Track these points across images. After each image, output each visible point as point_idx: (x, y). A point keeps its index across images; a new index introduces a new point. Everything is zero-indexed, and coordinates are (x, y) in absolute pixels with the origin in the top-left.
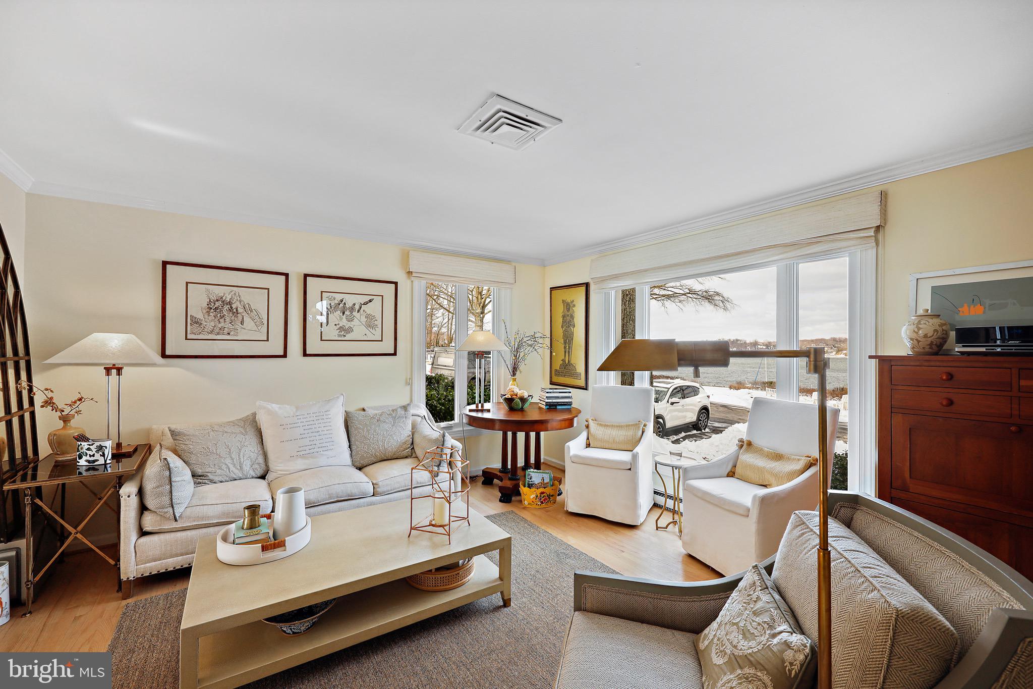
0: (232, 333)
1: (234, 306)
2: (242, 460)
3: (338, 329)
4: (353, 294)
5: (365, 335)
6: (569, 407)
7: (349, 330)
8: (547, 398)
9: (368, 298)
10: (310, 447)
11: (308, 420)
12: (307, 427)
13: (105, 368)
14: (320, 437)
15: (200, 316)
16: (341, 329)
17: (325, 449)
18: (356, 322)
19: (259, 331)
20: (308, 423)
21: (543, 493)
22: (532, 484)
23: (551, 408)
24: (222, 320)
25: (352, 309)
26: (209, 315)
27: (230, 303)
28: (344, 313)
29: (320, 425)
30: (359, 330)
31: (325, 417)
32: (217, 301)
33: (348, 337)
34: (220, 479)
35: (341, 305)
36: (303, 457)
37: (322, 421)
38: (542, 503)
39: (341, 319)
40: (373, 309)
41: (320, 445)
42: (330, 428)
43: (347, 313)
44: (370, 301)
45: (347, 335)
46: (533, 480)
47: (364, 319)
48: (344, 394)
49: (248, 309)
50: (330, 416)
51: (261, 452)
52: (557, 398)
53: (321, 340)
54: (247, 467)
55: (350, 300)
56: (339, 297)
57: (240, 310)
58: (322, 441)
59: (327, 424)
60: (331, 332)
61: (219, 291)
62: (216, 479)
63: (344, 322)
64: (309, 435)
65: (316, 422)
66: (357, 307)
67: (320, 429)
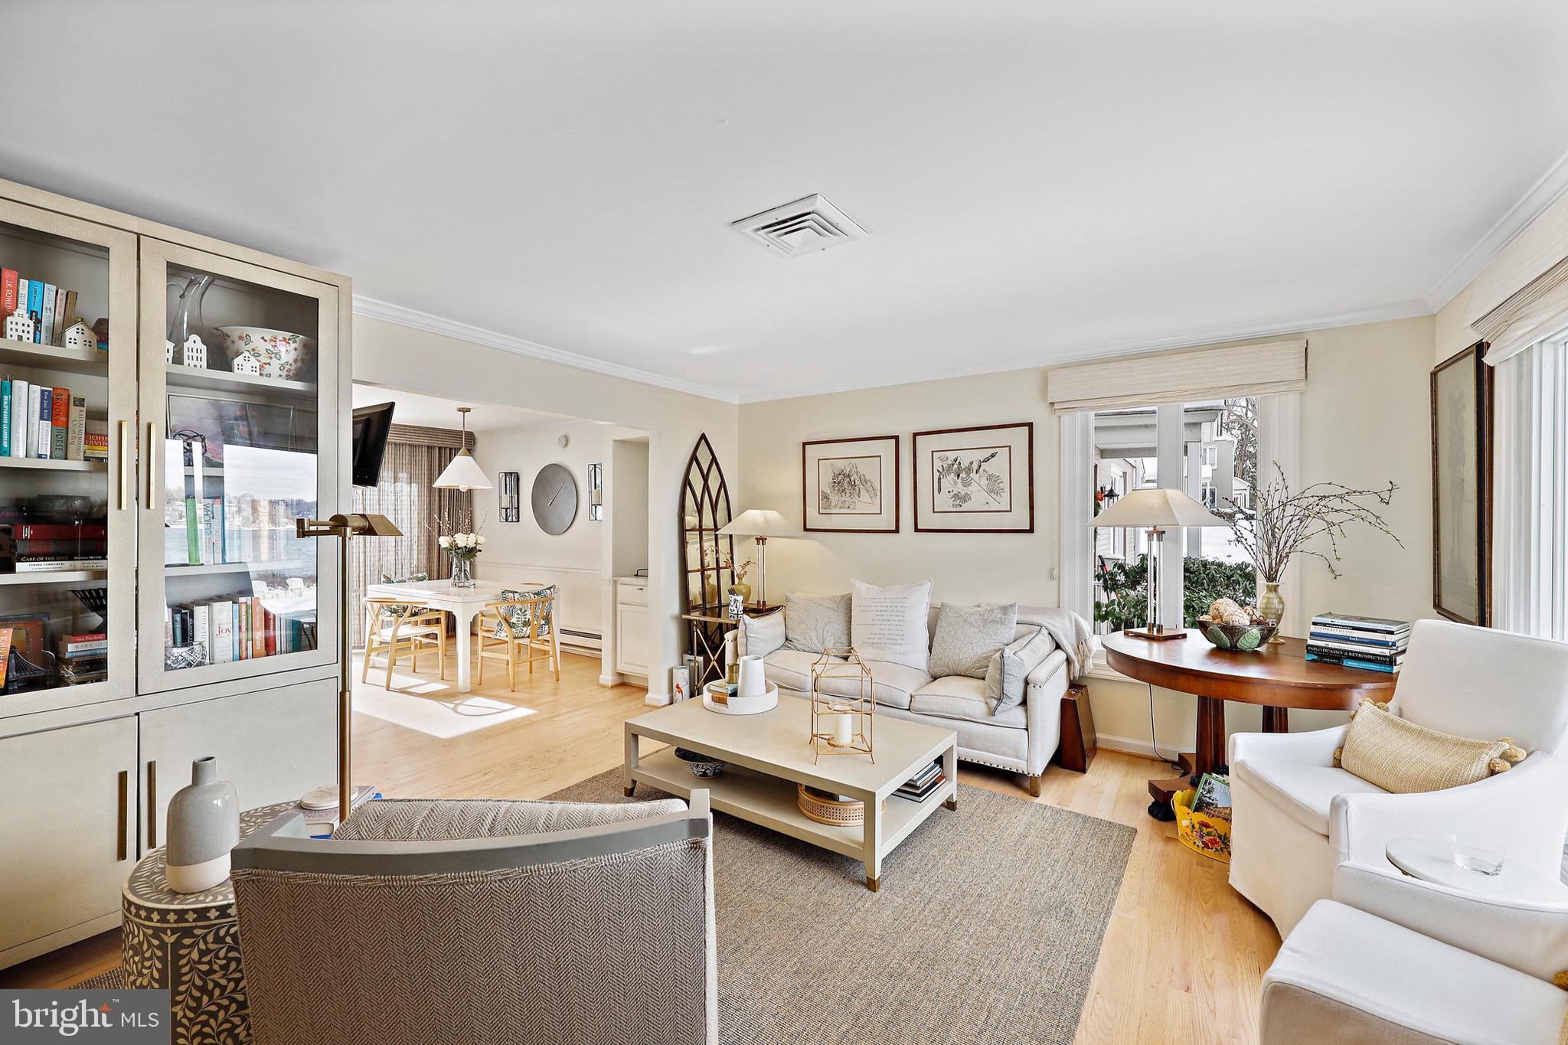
0: (851, 506)
1: (852, 479)
2: (825, 636)
3: (953, 497)
4: (968, 449)
5: (987, 503)
6: (1387, 669)
7: (965, 498)
8: (1313, 635)
9: (988, 453)
10: (880, 636)
11: (882, 604)
12: (880, 613)
13: (756, 539)
14: (891, 627)
15: (828, 491)
16: (956, 496)
17: (893, 642)
18: (974, 487)
19: (873, 503)
20: (881, 609)
21: (1203, 824)
22: (1209, 804)
23: (1326, 662)
24: (843, 494)
25: (969, 470)
26: (834, 490)
27: (849, 476)
28: (958, 476)
29: (892, 613)
30: (979, 497)
31: (900, 605)
32: (840, 474)
33: (965, 507)
34: (803, 647)
35: (955, 466)
36: (873, 645)
37: (896, 609)
38: (1206, 845)
39: (955, 483)
40: (998, 466)
41: (889, 637)
42: (902, 618)
43: (963, 475)
44: (993, 456)
45: (963, 505)
46: (1214, 795)
47: (984, 482)
48: (932, 580)
49: (864, 480)
50: (905, 605)
51: (846, 632)
52: (1346, 639)
53: (934, 512)
54: (829, 645)
55: (966, 458)
56: (952, 455)
57: (857, 482)
58: (890, 632)
59: (900, 614)
60: (944, 501)
61: (841, 465)
62: (799, 647)
63: (959, 488)
64: (879, 623)
65: (889, 609)
66: (975, 466)
67: (892, 618)
